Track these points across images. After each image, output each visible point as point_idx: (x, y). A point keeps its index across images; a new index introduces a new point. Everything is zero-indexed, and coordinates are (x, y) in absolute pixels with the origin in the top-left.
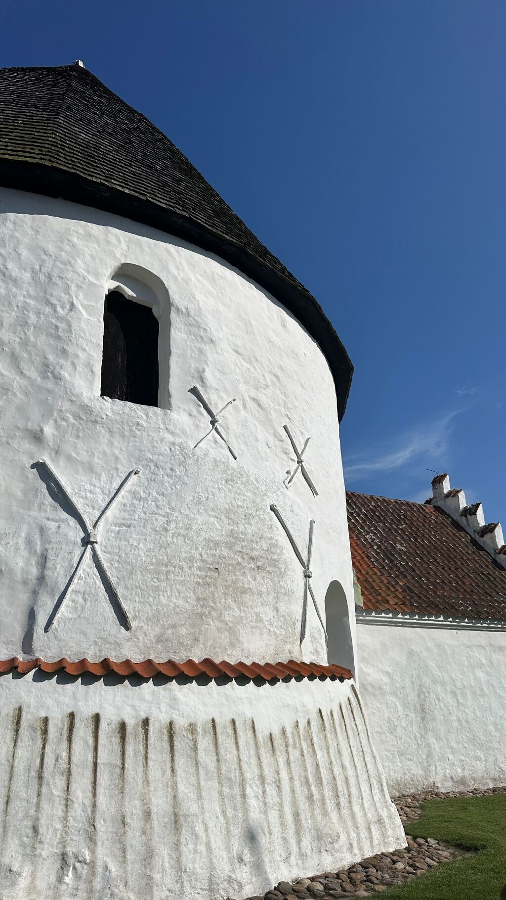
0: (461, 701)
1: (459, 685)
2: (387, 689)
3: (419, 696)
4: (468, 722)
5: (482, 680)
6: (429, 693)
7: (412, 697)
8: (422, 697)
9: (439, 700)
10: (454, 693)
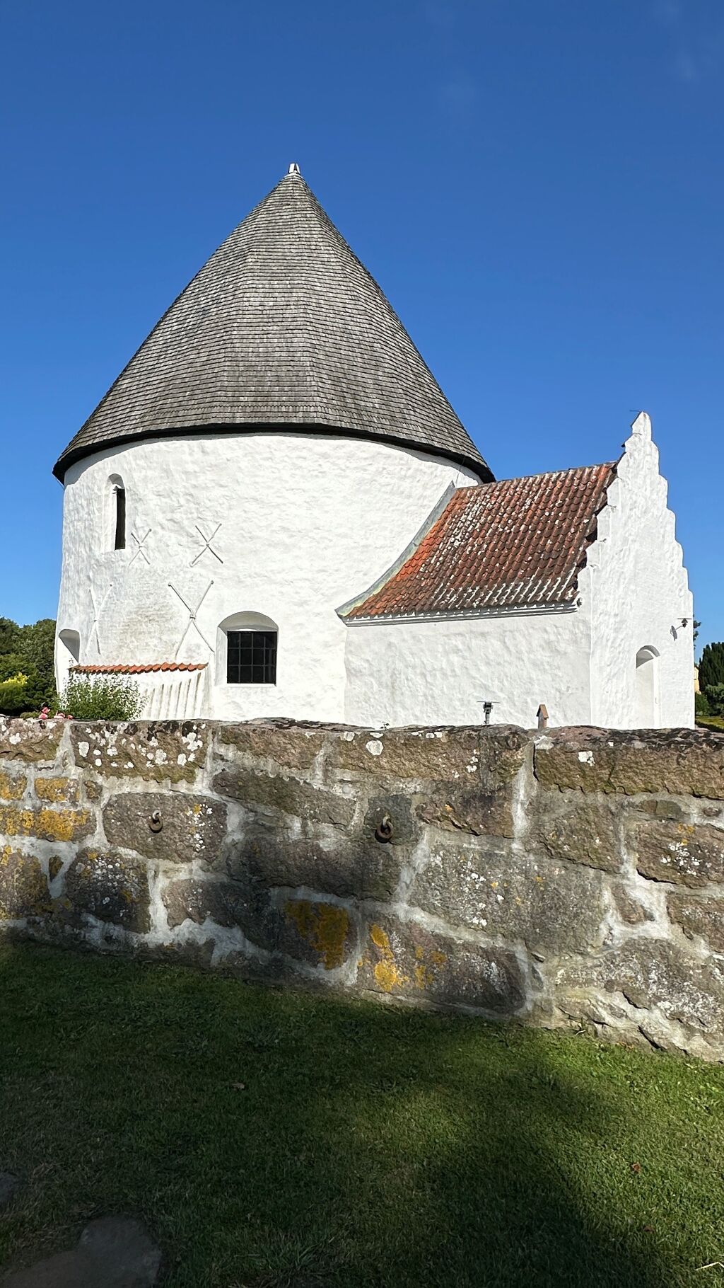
0: (429, 680)
1: (429, 668)
2: (367, 672)
3: (391, 677)
4: (433, 697)
5: (456, 663)
6: (400, 674)
7: (386, 678)
8: (394, 677)
9: (407, 679)
10: (423, 675)
